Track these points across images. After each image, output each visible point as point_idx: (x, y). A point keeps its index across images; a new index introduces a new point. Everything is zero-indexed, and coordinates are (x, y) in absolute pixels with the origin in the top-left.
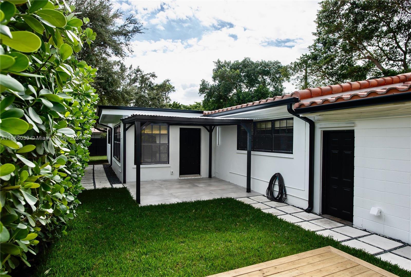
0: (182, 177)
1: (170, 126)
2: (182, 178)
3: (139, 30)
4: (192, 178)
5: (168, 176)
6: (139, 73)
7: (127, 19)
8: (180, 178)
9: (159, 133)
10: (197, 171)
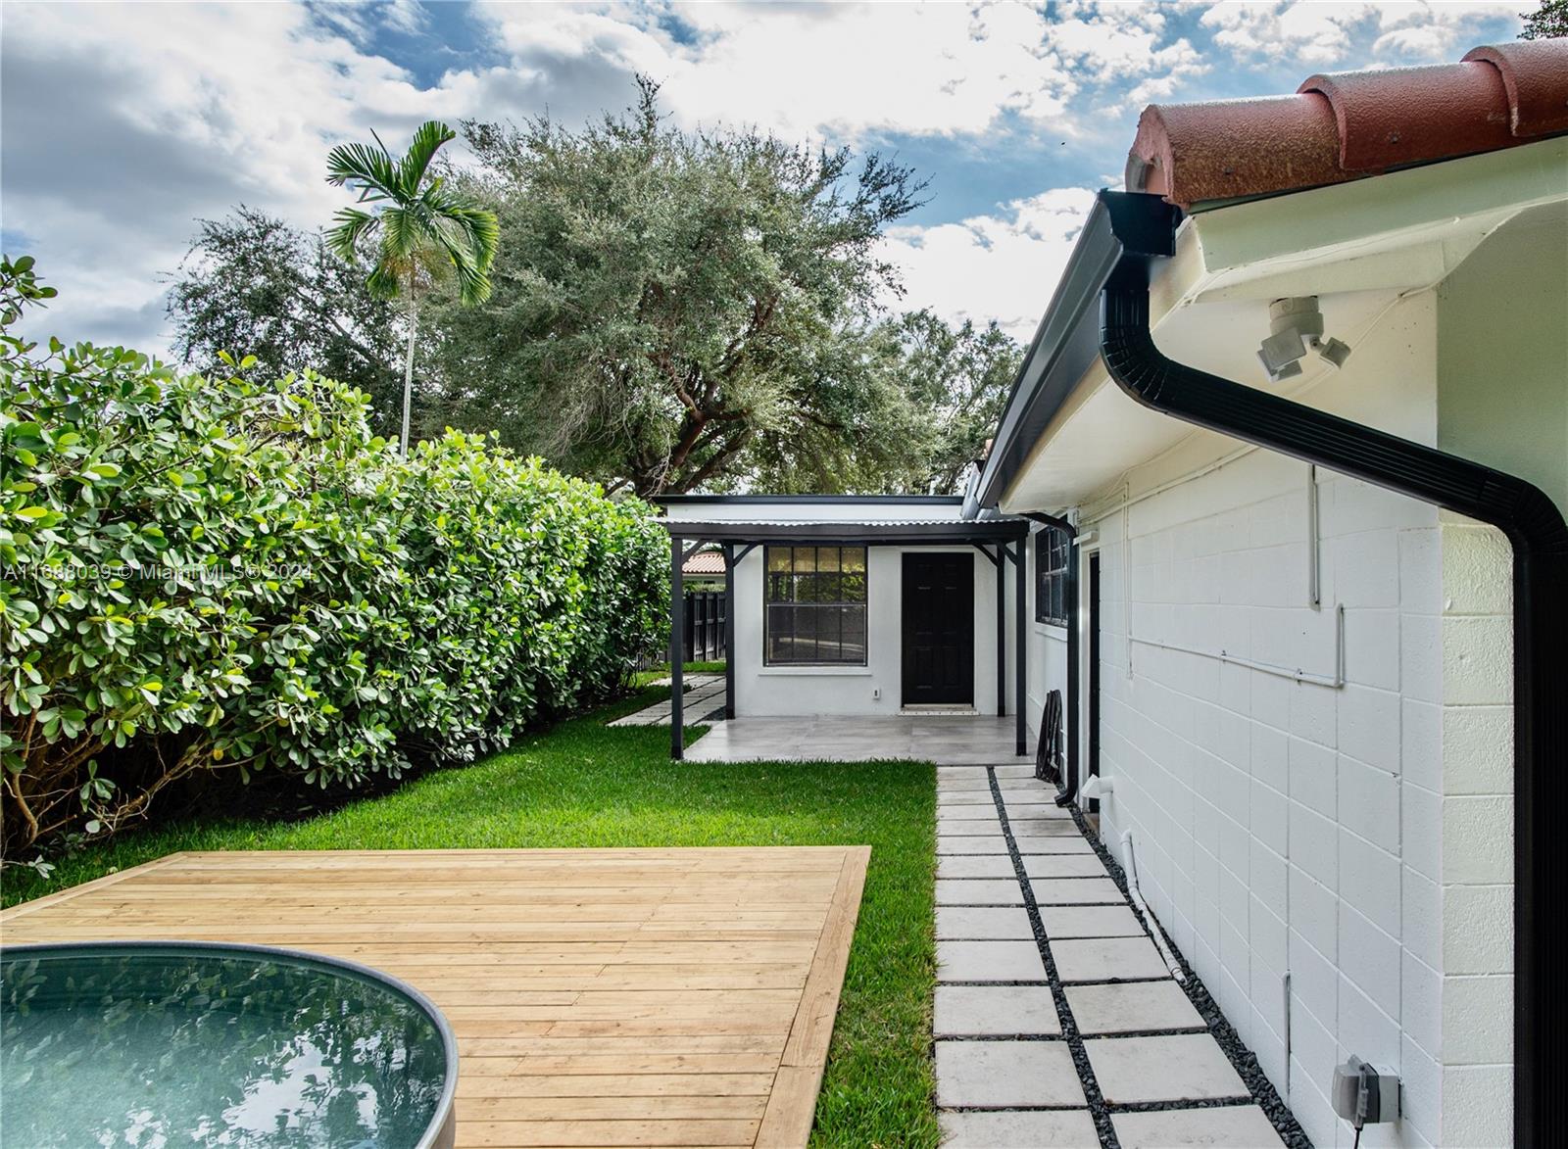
0: (908, 709)
1: (870, 548)
2: (907, 713)
3: (905, 203)
4: (943, 713)
5: (865, 706)
6: (998, 347)
7: (862, 180)
8: (901, 713)
9: (837, 569)
10: (964, 694)
